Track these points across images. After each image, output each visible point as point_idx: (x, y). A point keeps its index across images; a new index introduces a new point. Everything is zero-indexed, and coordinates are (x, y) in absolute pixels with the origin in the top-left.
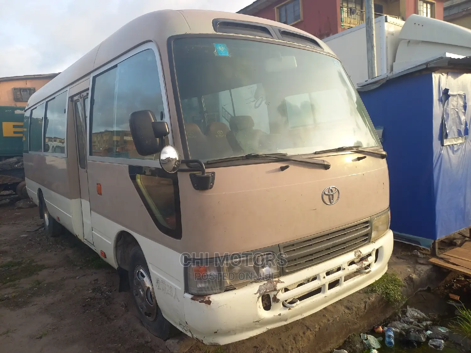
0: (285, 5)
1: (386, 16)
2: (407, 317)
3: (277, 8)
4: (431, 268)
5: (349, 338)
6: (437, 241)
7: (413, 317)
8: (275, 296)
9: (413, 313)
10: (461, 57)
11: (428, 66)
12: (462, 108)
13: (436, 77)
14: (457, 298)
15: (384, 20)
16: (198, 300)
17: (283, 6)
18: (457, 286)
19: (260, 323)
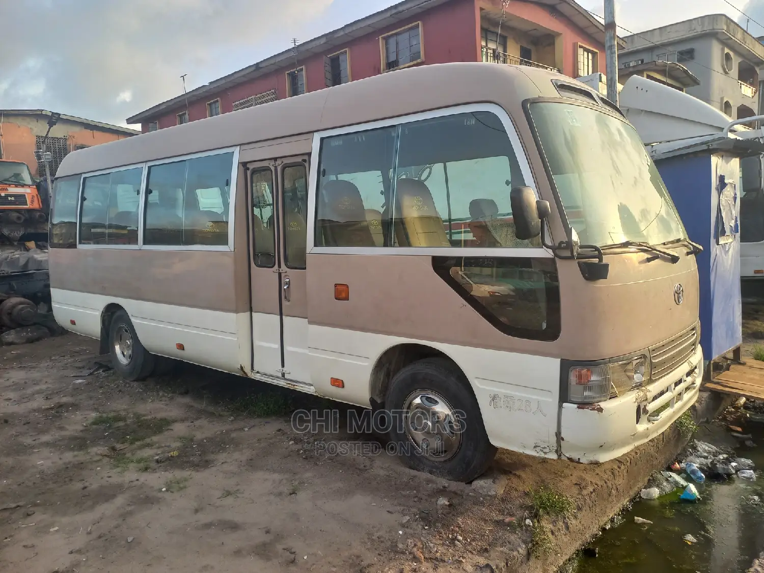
0: (396, 34)
1: (600, 74)
2: (698, 451)
3: (384, 38)
4: (710, 395)
5: (652, 476)
6: (712, 362)
7: (705, 451)
8: (645, 406)
9: (704, 446)
10: (741, 139)
11: (710, 148)
12: (732, 199)
13: (715, 160)
14: (739, 429)
15: (598, 80)
16: (588, 408)
17: (392, 35)
18: (732, 417)
19: (635, 436)
